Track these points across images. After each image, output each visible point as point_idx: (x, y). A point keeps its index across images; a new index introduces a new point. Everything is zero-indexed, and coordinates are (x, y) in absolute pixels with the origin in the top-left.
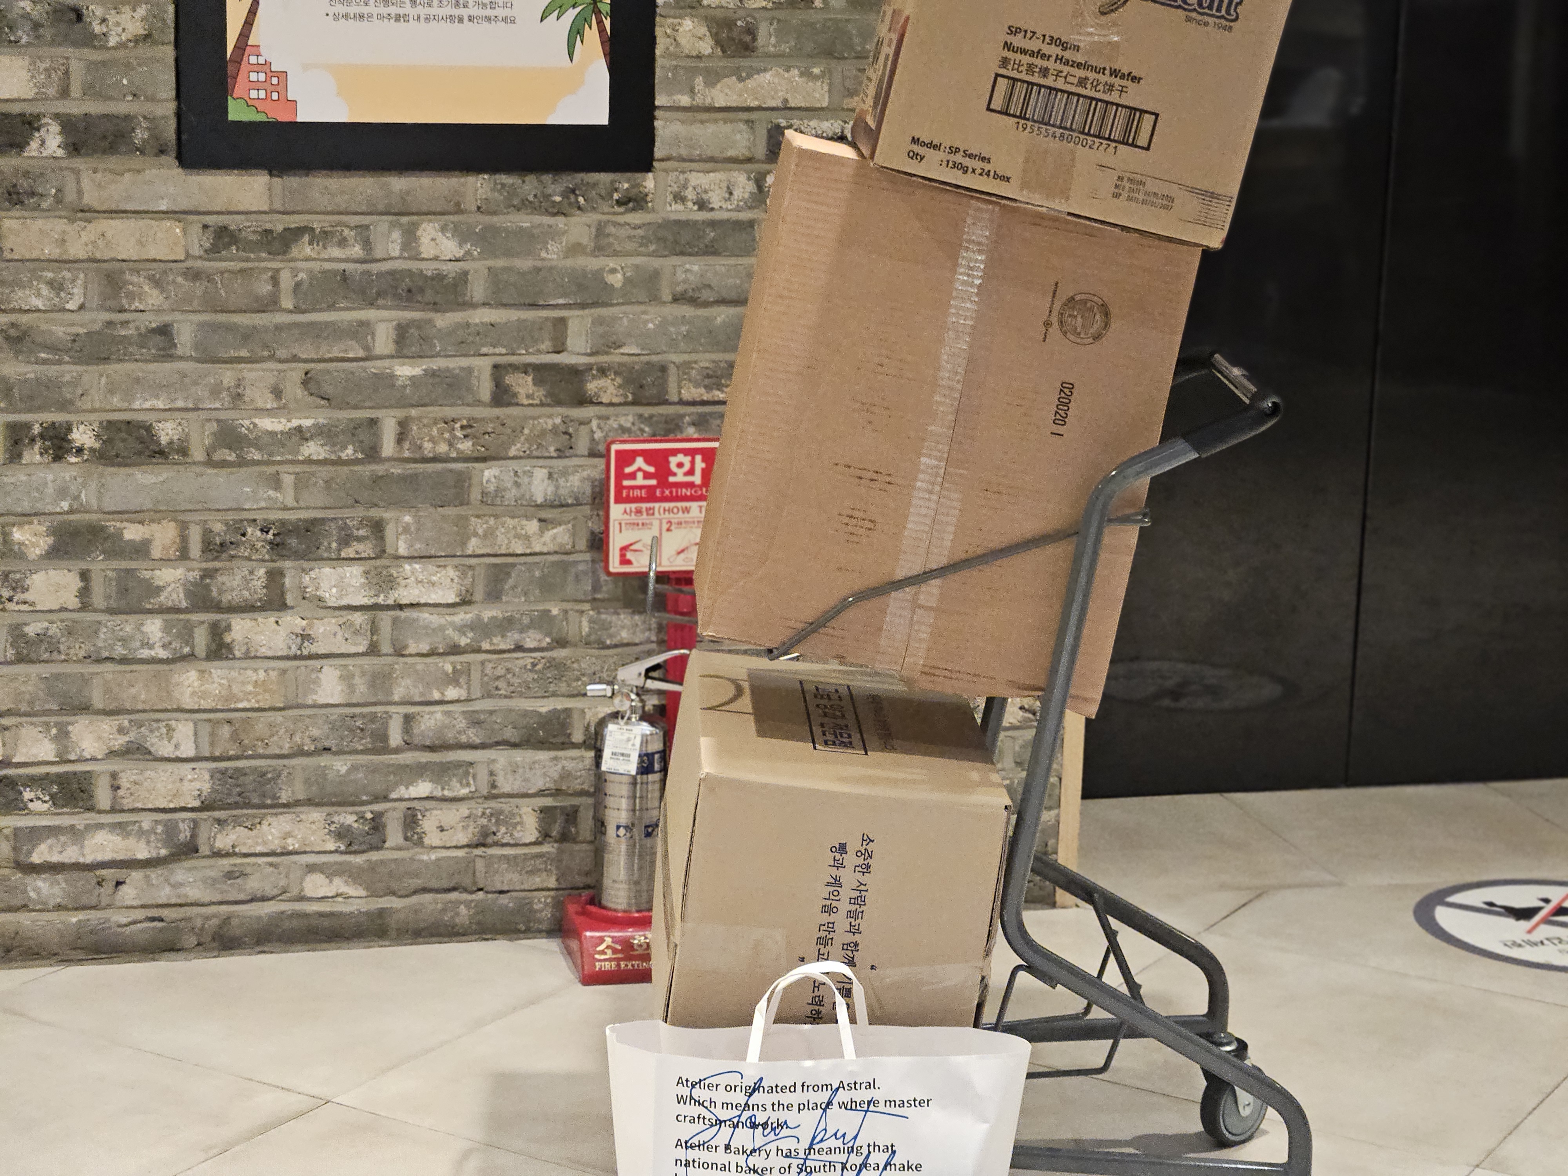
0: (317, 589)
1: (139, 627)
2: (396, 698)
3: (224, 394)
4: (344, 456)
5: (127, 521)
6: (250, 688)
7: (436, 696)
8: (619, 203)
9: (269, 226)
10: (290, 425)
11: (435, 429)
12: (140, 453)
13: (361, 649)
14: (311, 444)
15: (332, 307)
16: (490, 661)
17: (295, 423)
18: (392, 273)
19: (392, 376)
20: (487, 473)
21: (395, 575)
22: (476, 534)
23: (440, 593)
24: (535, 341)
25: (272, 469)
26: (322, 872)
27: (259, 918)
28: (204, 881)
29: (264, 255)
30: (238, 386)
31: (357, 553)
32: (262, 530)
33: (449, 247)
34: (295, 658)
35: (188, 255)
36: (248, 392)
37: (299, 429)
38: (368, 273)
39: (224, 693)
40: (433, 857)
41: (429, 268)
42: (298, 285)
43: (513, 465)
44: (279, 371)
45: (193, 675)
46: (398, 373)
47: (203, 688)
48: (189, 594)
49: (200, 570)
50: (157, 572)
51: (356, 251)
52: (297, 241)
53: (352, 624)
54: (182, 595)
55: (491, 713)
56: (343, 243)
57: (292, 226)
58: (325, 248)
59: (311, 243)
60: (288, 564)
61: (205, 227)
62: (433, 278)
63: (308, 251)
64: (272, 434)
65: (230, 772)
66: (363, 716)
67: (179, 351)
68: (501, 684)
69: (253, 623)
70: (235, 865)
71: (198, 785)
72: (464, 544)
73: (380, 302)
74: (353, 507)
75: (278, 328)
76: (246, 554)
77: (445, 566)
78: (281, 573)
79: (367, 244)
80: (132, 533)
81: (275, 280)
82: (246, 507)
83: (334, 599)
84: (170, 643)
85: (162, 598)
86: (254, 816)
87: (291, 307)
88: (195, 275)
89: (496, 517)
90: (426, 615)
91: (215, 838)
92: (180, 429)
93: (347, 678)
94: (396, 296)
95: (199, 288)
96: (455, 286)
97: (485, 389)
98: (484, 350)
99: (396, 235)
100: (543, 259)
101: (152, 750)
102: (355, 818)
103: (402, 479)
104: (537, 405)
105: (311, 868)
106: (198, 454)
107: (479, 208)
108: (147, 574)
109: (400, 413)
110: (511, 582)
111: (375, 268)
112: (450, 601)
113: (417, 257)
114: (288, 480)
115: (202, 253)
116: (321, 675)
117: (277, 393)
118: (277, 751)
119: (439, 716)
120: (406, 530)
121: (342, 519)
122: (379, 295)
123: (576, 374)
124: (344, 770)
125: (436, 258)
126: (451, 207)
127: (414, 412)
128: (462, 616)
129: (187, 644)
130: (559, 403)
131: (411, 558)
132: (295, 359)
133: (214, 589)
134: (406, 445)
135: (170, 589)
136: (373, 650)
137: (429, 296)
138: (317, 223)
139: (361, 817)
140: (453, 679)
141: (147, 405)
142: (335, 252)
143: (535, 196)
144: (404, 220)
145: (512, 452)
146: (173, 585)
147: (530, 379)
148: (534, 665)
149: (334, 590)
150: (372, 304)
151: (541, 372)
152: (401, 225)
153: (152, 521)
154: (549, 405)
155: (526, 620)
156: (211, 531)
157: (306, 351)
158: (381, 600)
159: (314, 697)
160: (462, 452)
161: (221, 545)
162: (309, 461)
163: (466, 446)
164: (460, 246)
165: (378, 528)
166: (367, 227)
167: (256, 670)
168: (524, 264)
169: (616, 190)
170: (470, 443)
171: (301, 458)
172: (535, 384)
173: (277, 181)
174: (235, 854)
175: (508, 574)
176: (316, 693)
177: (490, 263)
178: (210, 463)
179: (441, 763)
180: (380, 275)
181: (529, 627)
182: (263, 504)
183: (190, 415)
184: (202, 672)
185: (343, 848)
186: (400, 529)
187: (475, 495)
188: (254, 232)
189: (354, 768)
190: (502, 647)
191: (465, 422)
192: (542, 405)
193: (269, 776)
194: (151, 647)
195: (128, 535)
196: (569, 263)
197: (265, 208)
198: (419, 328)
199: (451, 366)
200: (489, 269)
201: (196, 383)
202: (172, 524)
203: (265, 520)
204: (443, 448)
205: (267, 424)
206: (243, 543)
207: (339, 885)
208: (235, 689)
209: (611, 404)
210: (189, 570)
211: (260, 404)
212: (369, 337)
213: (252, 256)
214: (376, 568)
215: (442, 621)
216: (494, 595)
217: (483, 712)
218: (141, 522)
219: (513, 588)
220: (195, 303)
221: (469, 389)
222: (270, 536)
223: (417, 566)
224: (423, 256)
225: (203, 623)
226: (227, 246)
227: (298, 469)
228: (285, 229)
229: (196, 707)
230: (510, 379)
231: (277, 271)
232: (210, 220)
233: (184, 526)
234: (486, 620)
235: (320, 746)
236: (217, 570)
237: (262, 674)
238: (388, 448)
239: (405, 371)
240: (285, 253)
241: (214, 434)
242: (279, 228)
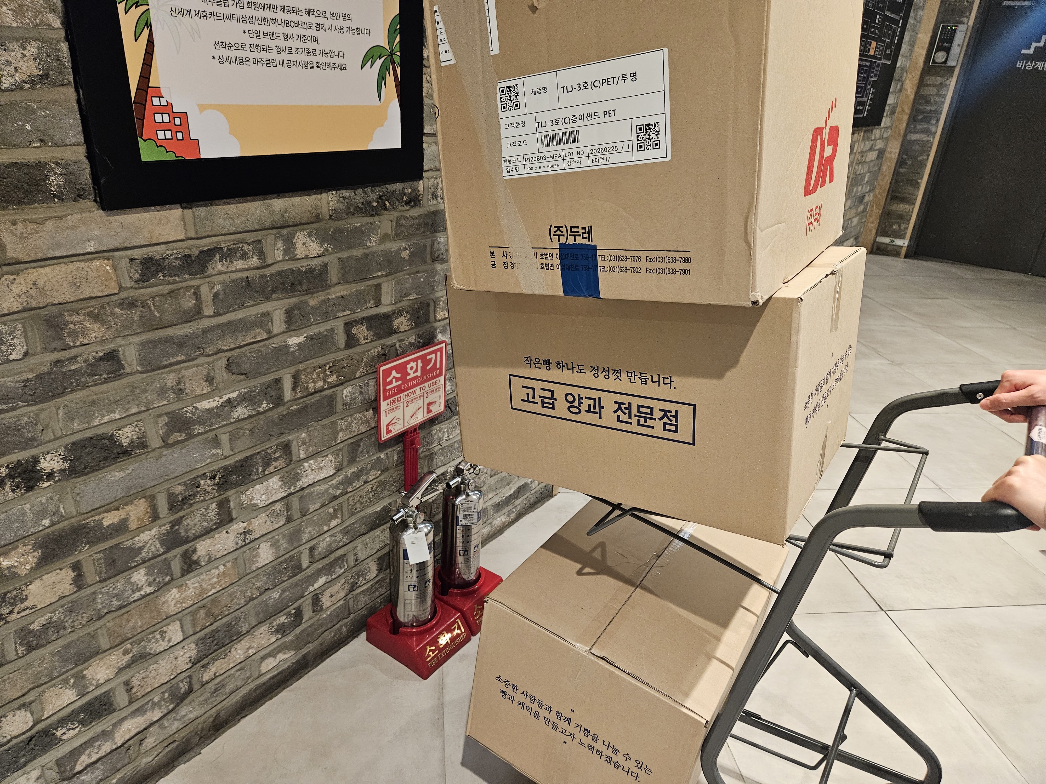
0: (251, 500)
1: (128, 582)
2: (304, 541)
3: (170, 392)
4: (261, 409)
5: (104, 512)
6: (215, 580)
7: (326, 528)
8: (407, 203)
9: (187, 252)
10: (221, 401)
11: (315, 374)
12: (106, 459)
13: (282, 523)
14: (239, 409)
15: (242, 306)
16: (350, 497)
17: (225, 398)
18: (280, 273)
19: (287, 347)
20: (345, 392)
21: (300, 472)
22: (342, 430)
23: (326, 471)
24: (365, 302)
25: (212, 434)
26: (271, 656)
27: (237, 702)
28: (200, 705)
29: (187, 276)
30: (179, 383)
31: (275, 468)
32: (210, 478)
33: (315, 248)
34: (242, 546)
35: (121, 288)
36: (187, 385)
37: (229, 401)
38: (263, 277)
39: (197, 592)
40: (329, 613)
41: (303, 265)
42: (216, 295)
43: (359, 382)
44: (209, 364)
45: (174, 591)
46: (290, 343)
47: (183, 596)
48: (162, 543)
49: (170, 522)
50: (137, 539)
51: (255, 261)
52: (210, 260)
53: (275, 511)
54: (158, 546)
55: (353, 524)
56: (244, 256)
57: (206, 249)
58: (232, 262)
59: (221, 260)
60: (229, 493)
61: (132, 260)
62: (306, 272)
63: (220, 267)
64: (209, 410)
65: (208, 636)
66: (286, 560)
67: (128, 370)
68: (358, 506)
69: (212, 540)
70: (218, 684)
71: (188, 655)
72: (336, 438)
73: (274, 296)
74: (269, 440)
75: (205, 331)
76: (202, 498)
77: (327, 455)
78: (227, 500)
79: (261, 254)
80: (109, 519)
81: (197, 295)
82: (197, 467)
83: (264, 502)
84: (155, 580)
85: (143, 554)
86: (225, 650)
87: (212, 313)
88: (131, 304)
89: (351, 415)
90: (318, 487)
91: (202, 677)
92: (137, 429)
93: (275, 545)
94: (285, 290)
95: (136, 315)
96: (321, 274)
97: (341, 339)
98: (338, 314)
99: (280, 244)
100: (369, 247)
101: (152, 652)
102: (285, 617)
103: (299, 411)
104: (370, 342)
105: (264, 658)
106: (155, 442)
107: (331, 216)
108: (129, 543)
109: (293, 370)
110: (360, 449)
111: (268, 272)
112: (331, 474)
113: (294, 259)
114: (224, 438)
115: (133, 284)
116: (259, 551)
117: (210, 380)
118: (237, 607)
119: (328, 539)
120: (304, 443)
121: (263, 451)
122: (274, 291)
123: (387, 318)
124: (277, 596)
125: (306, 257)
126: (313, 219)
127: (301, 366)
128: (337, 479)
129: (167, 575)
130: (380, 338)
131: (307, 459)
132: (220, 351)
133: (182, 531)
134: (299, 389)
135: (148, 545)
136: (289, 520)
137: (305, 285)
138: (224, 242)
139: (289, 614)
140: (334, 516)
141: (106, 419)
142: (240, 264)
143: (363, 203)
144: (284, 231)
145: (358, 374)
146: (151, 541)
147: (364, 327)
148: (372, 488)
149: (263, 497)
150: (268, 298)
151: (370, 321)
152: (282, 236)
153: (126, 504)
154: (376, 340)
155: (369, 467)
156: (174, 493)
157: (228, 343)
158: (292, 490)
159: (257, 565)
160: (331, 383)
161: (183, 500)
162: (239, 420)
163: (332, 379)
164: (321, 246)
165: (286, 448)
166: (259, 241)
167: (217, 568)
168: (358, 252)
169: (405, 194)
170: (335, 376)
171: (232, 421)
172: (368, 330)
173: (188, 211)
174: (216, 677)
175: (359, 446)
176: (257, 561)
177: (339, 255)
178: (167, 445)
179: (330, 563)
180: (272, 275)
181: (370, 470)
182: (209, 461)
183: (142, 416)
184: (180, 587)
185: (280, 636)
186: (300, 444)
187: (339, 406)
188: (176, 258)
189: (284, 591)
190: (358, 486)
191: (331, 364)
192: (372, 341)
193: (233, 623)
194: (139, 589)
195: (106, 523)
196: (382, 247)
197: (182, 237)
198: (299, 309)
199: (322, 330)
200: (339, 259)
201: (145, 391)
202: (144, 500)
203: (212, 471)
204: (320, 384)
205: (206, 405)
206: (198, 492)
207: (281, 656)
208: (205, 586)
209: (405, 331)
210: (160, 527)
211: (199, 392)
212: (270, 324)
213: (177, 279)
214: (287, 472)
215: (327, 486)
216: (352, 460)
217: (349, 525)
218: (118, 509)
219: (361, 452)
220: (134, 327)
221: (333, 343)
222: (217, 480)
223: (311, 462)
224: (298, 257)
225: (176, 556)
226: (155, 275)
227: (230, 429)
228: (200, 252)
229: (180, 610)
230: (354, 331)
231: (198, 287)
232: (136, 253)
233: (152, 499)
234: (349, 476)
235: (262, 590)
236: (181, 518)
237: (222, 568)
238: (288, 395)
239: (294, 341)
240: (203, 272)
241: (166, 424)
242: (196, 252)
